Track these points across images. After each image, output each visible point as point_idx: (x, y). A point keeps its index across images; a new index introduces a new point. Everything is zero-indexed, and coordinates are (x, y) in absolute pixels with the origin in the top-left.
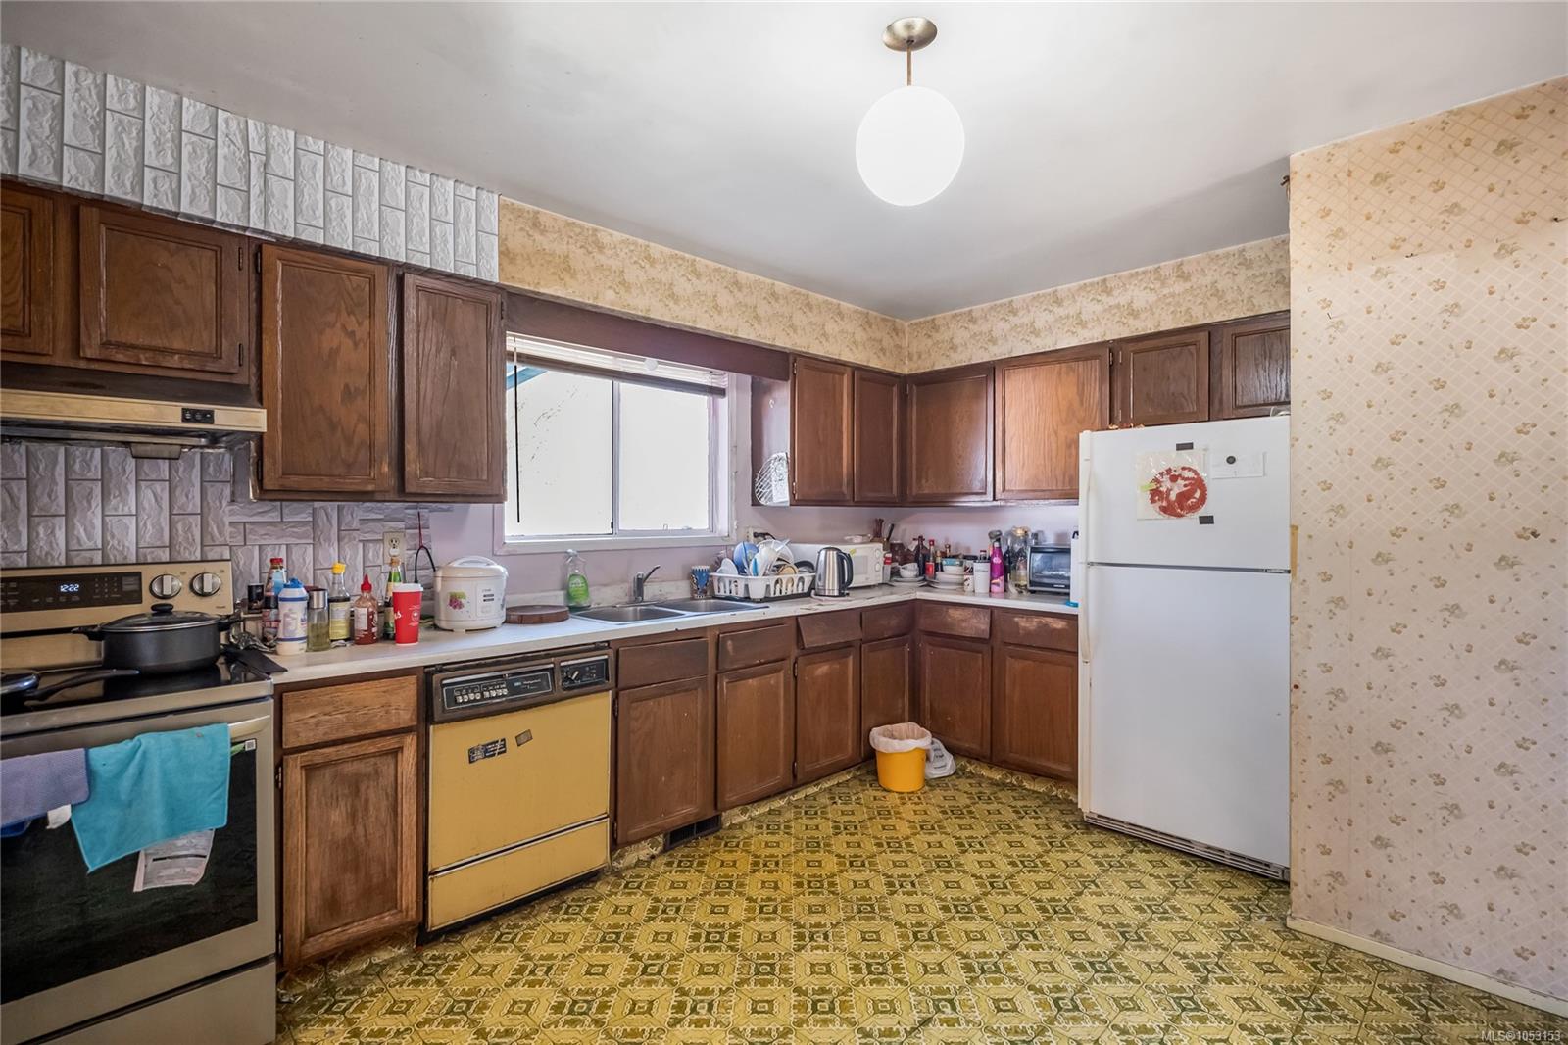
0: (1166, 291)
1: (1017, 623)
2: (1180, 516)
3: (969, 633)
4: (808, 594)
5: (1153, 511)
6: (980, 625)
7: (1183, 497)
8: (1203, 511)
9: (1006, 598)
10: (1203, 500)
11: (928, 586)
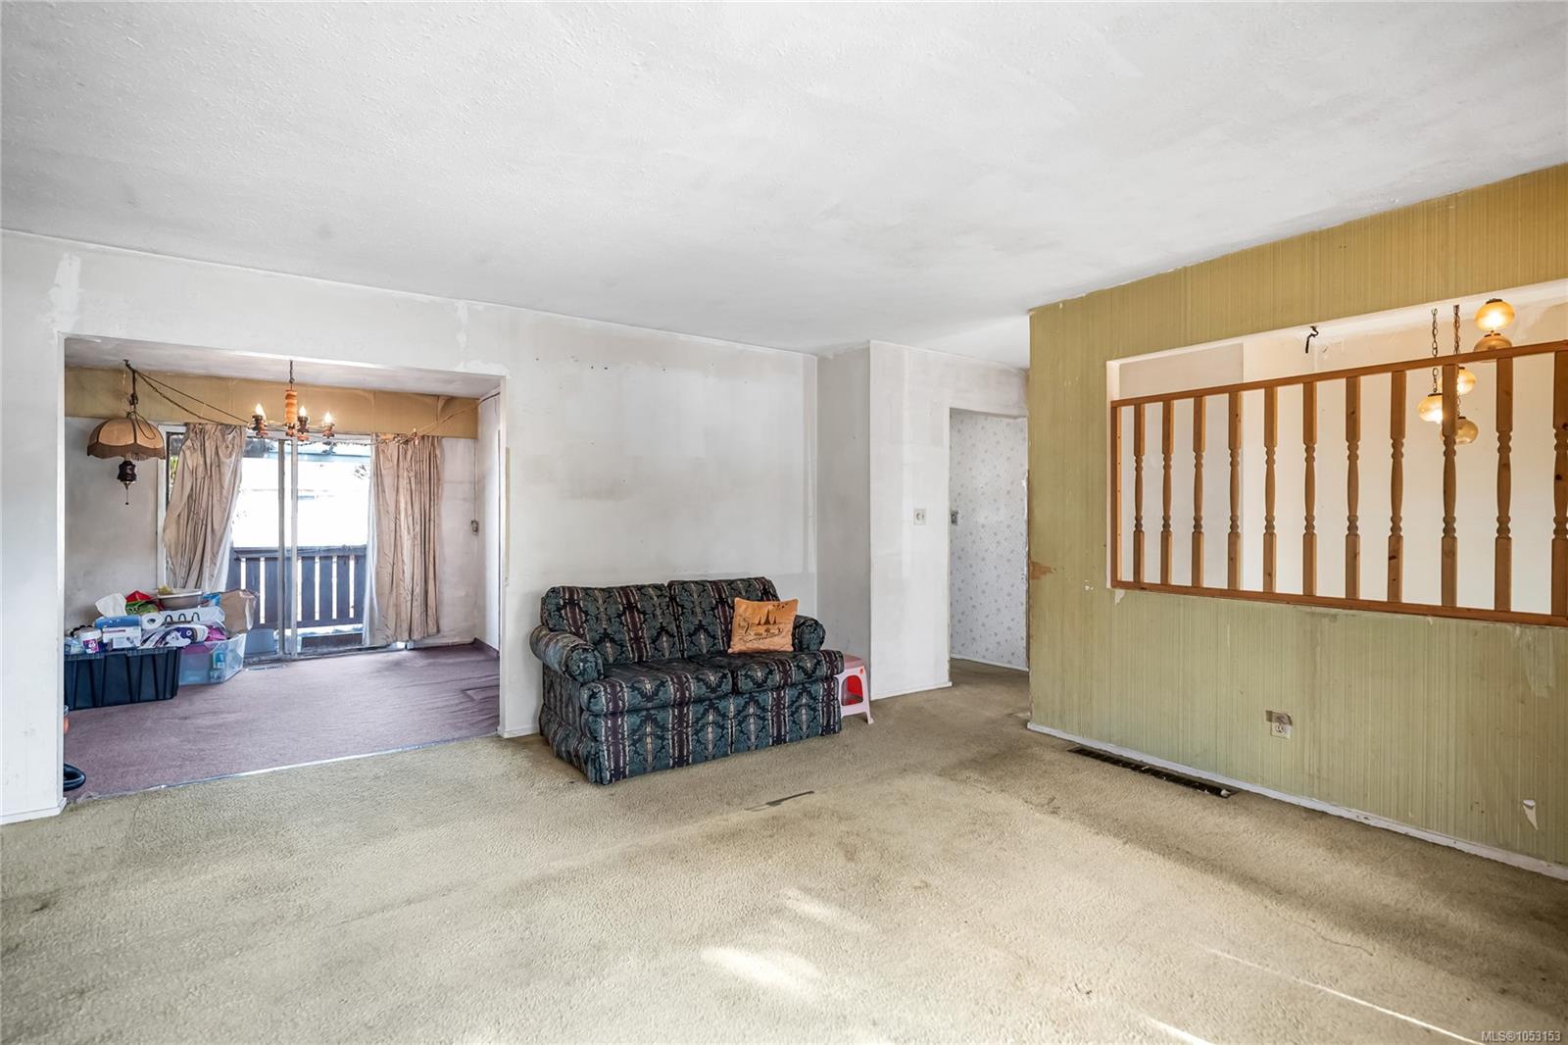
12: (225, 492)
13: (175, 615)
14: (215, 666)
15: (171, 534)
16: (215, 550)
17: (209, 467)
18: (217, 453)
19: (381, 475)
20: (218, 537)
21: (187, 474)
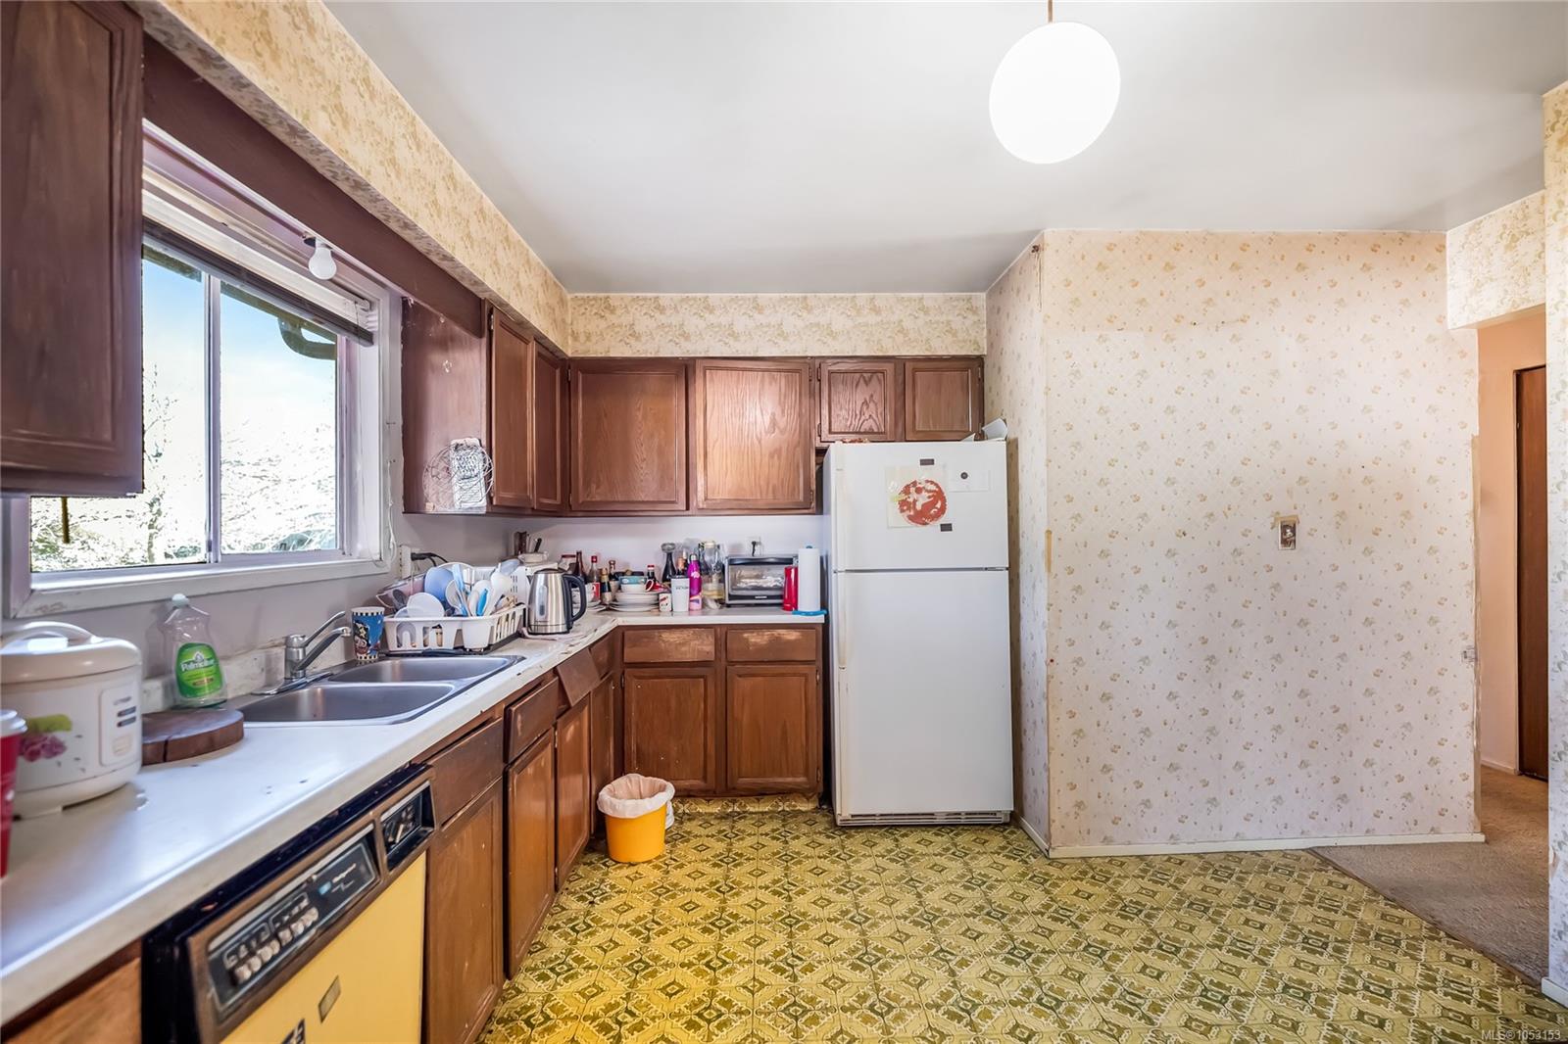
0: (860, 320)
1: (747, 639)
2: (925, 524)
3: (689, 658)
4: (519, 635)
5: (902, 519)
6: (705, 647)
7: (927, 507)
8: (944, 520)
9: (704, 614)
10: (942, 510)
11: (608, 609)
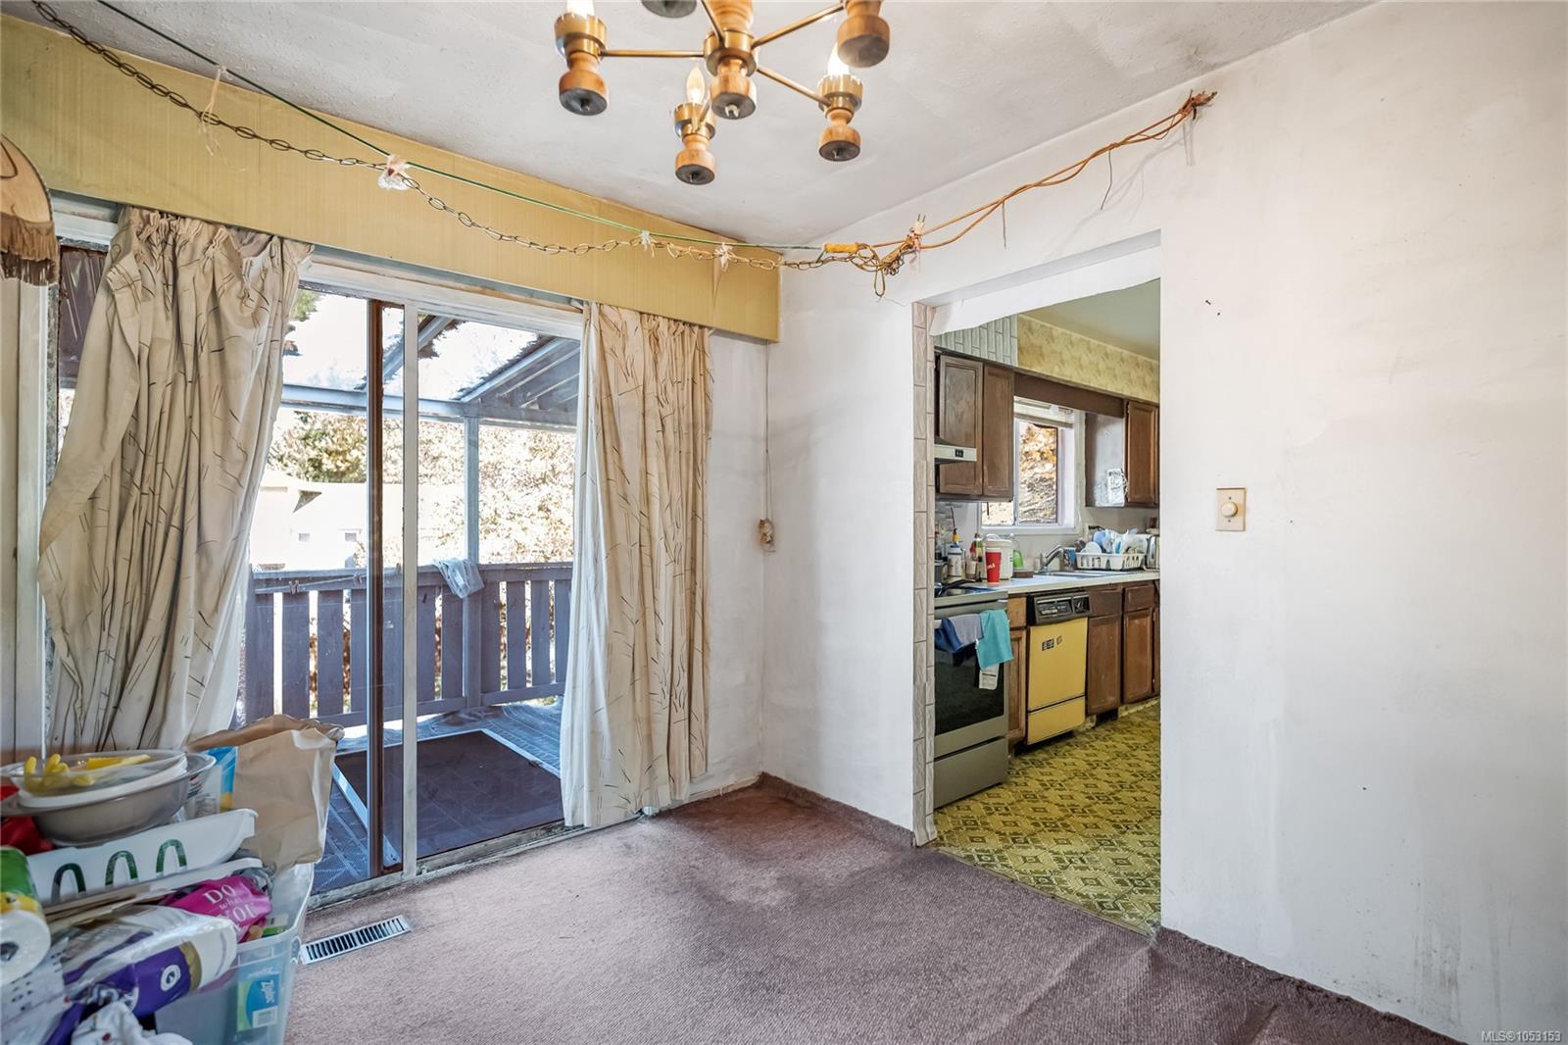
12: (238, 429)
13: (93, 861)
14: (241, 1027)
15: (66, 556)
16: (209, 603)
17: (189, 351)
18: (216, 311)
19: (611, 410)
20: (218, 560)
21: (121, 365)
